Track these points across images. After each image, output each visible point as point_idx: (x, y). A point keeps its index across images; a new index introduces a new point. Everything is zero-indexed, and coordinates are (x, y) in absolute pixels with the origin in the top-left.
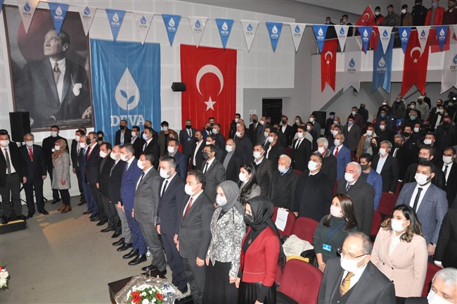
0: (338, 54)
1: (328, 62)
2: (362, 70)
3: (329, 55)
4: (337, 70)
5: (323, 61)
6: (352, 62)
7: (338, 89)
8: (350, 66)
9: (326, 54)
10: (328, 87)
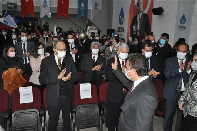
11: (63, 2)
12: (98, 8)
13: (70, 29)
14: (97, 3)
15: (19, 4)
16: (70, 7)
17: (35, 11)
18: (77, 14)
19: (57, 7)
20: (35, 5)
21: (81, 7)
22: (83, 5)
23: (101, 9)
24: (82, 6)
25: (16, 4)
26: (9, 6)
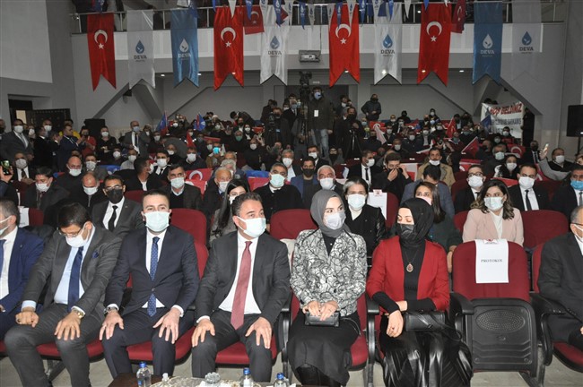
0: (116, 36)
1: (101, 46)
2: (156, 56)
3: (101, 35)
4: (117, 58)
5: (93, 45)
6: (140, 47)
7: (120, 85)
8: (138, 51)
9: (97, 34)
10: (103, 82)
11: (434, 39)
12: (532, 49)
13: (432, 110)
14: (531, 35)
15: (326, 51)
16: (452, 50)
17: (362, 66)
18: (471, 69)
19: (417, 51)
20: (361, 51)
21: (484, 49)
22: (488, 41)
23: (541, 51)
24: (485, 46)
25: (319, 52)
26: (306, 57)
